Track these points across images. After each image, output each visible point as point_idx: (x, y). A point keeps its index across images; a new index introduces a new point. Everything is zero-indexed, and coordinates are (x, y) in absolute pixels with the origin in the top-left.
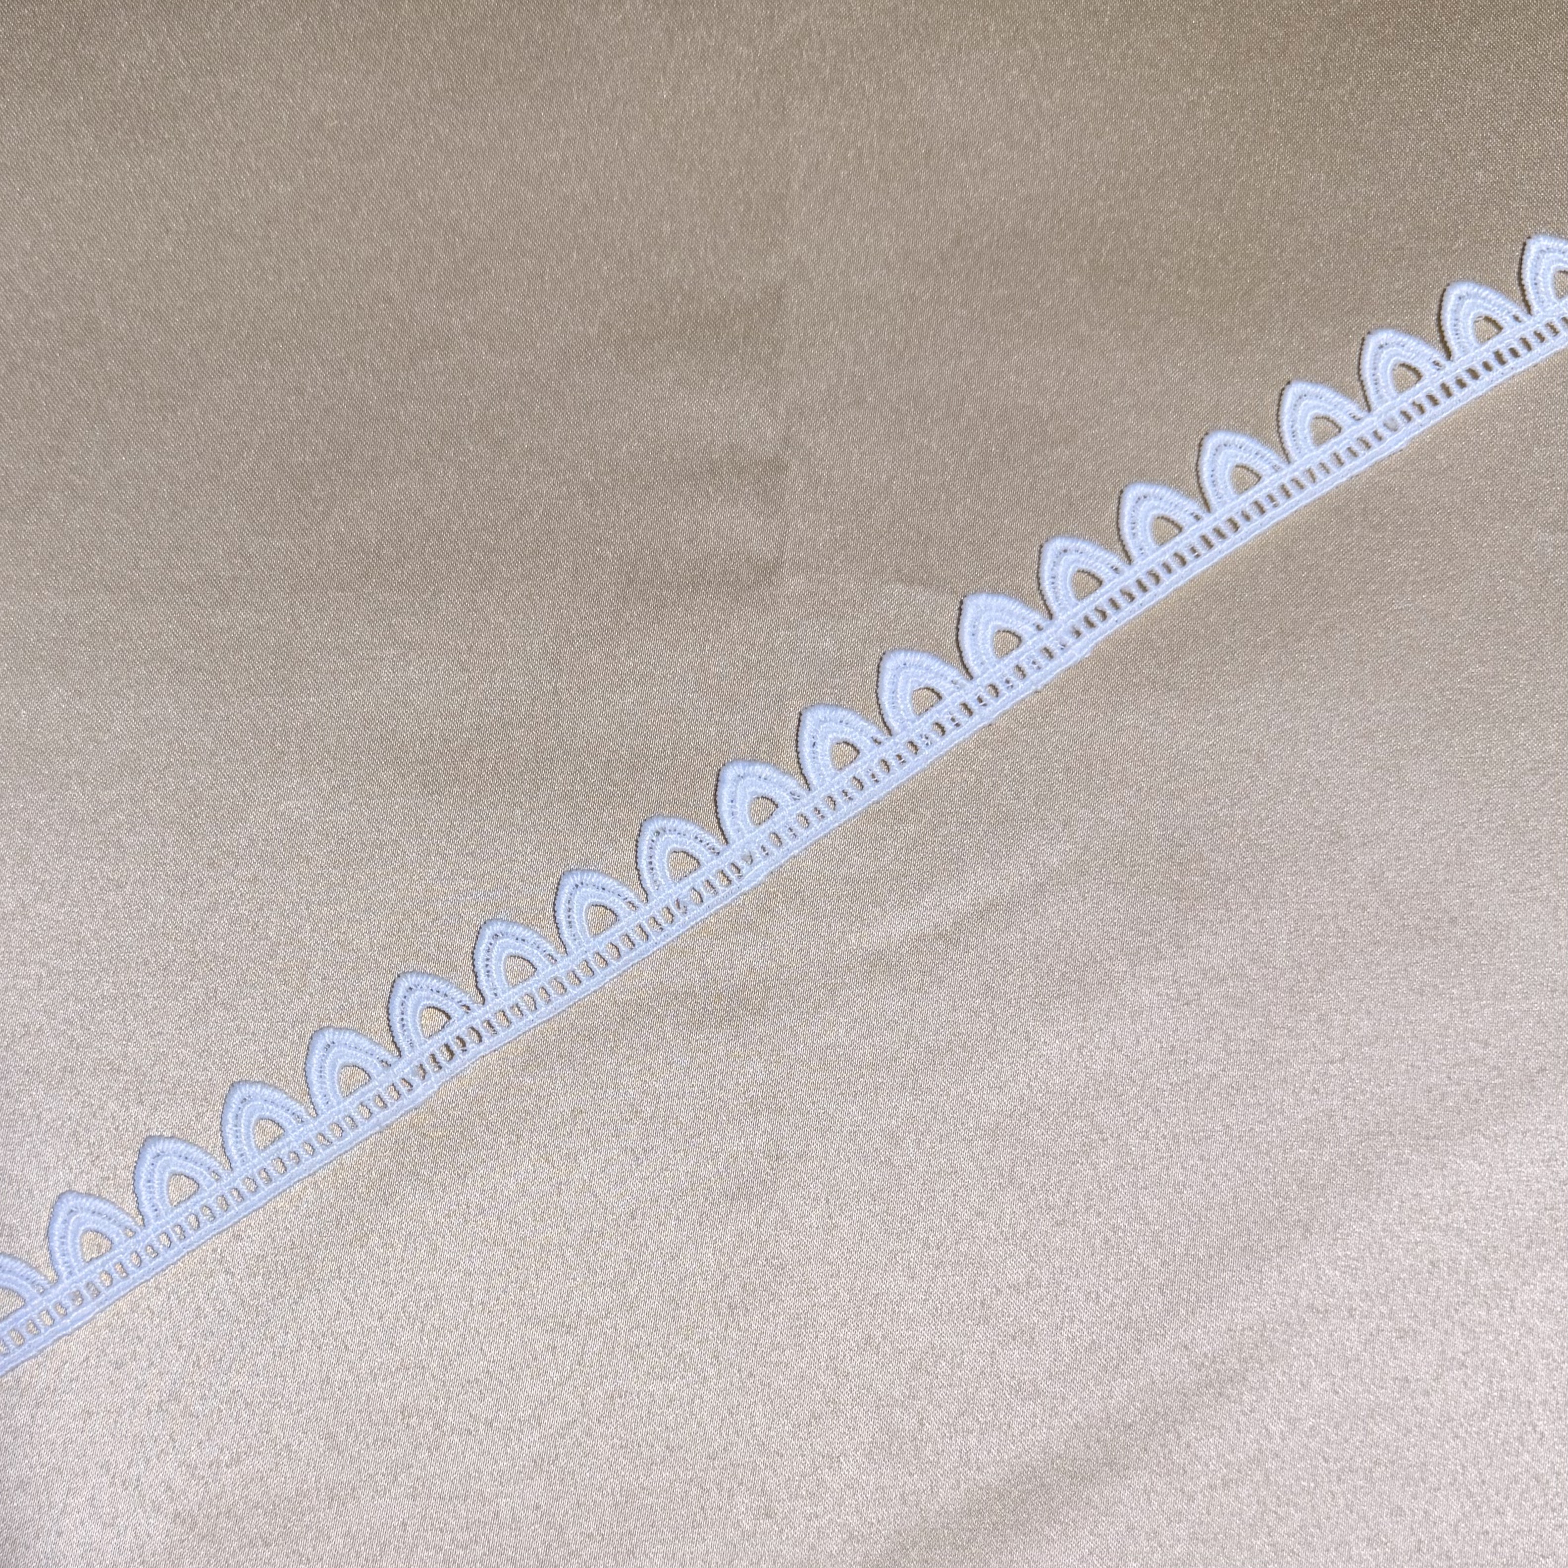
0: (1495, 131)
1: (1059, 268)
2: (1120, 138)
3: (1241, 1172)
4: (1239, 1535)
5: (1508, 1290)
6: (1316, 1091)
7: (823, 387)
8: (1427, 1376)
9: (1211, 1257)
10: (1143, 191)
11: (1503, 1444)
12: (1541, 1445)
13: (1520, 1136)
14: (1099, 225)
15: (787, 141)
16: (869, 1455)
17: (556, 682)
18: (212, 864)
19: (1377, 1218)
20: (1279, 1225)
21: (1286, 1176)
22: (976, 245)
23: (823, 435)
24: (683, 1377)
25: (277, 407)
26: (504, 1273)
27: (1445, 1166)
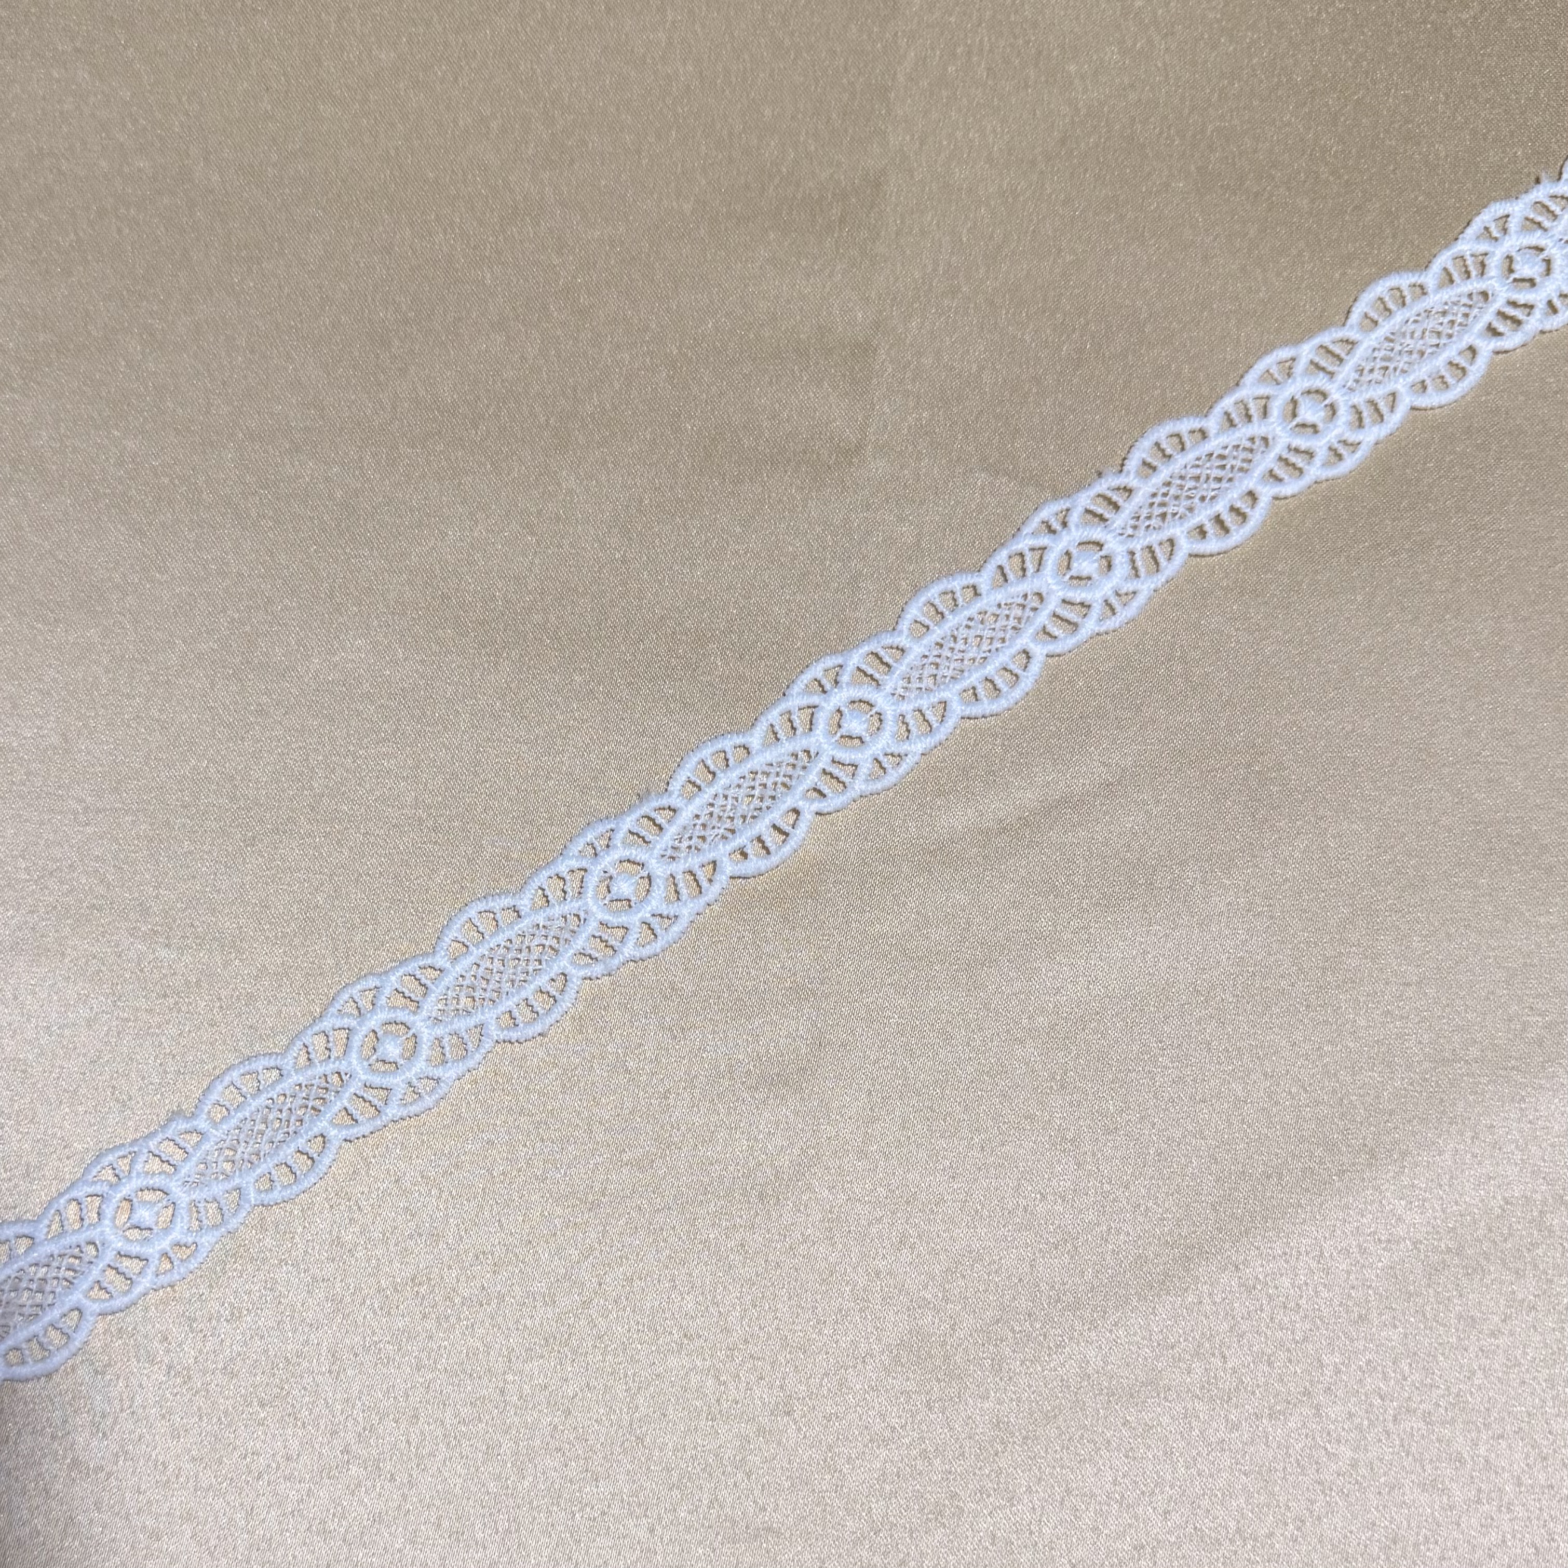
1: (1166, 173)
2: (1235, 49)
3: (1306, 1091)
4: (1285, 1469)
7: (917, 275)
8: (1494, 1317)
9: (1268, 1177)
14: (1209, 133)
15: (896, 34)
16: (897, 1360)
18: (261, 711)
19: (1448, 1147)
21: (1354, 1098)
22: (1082, 146)
23: (914, 322)
25: (362, 265)
26: (528, 1144)
27: (1523, 1099)
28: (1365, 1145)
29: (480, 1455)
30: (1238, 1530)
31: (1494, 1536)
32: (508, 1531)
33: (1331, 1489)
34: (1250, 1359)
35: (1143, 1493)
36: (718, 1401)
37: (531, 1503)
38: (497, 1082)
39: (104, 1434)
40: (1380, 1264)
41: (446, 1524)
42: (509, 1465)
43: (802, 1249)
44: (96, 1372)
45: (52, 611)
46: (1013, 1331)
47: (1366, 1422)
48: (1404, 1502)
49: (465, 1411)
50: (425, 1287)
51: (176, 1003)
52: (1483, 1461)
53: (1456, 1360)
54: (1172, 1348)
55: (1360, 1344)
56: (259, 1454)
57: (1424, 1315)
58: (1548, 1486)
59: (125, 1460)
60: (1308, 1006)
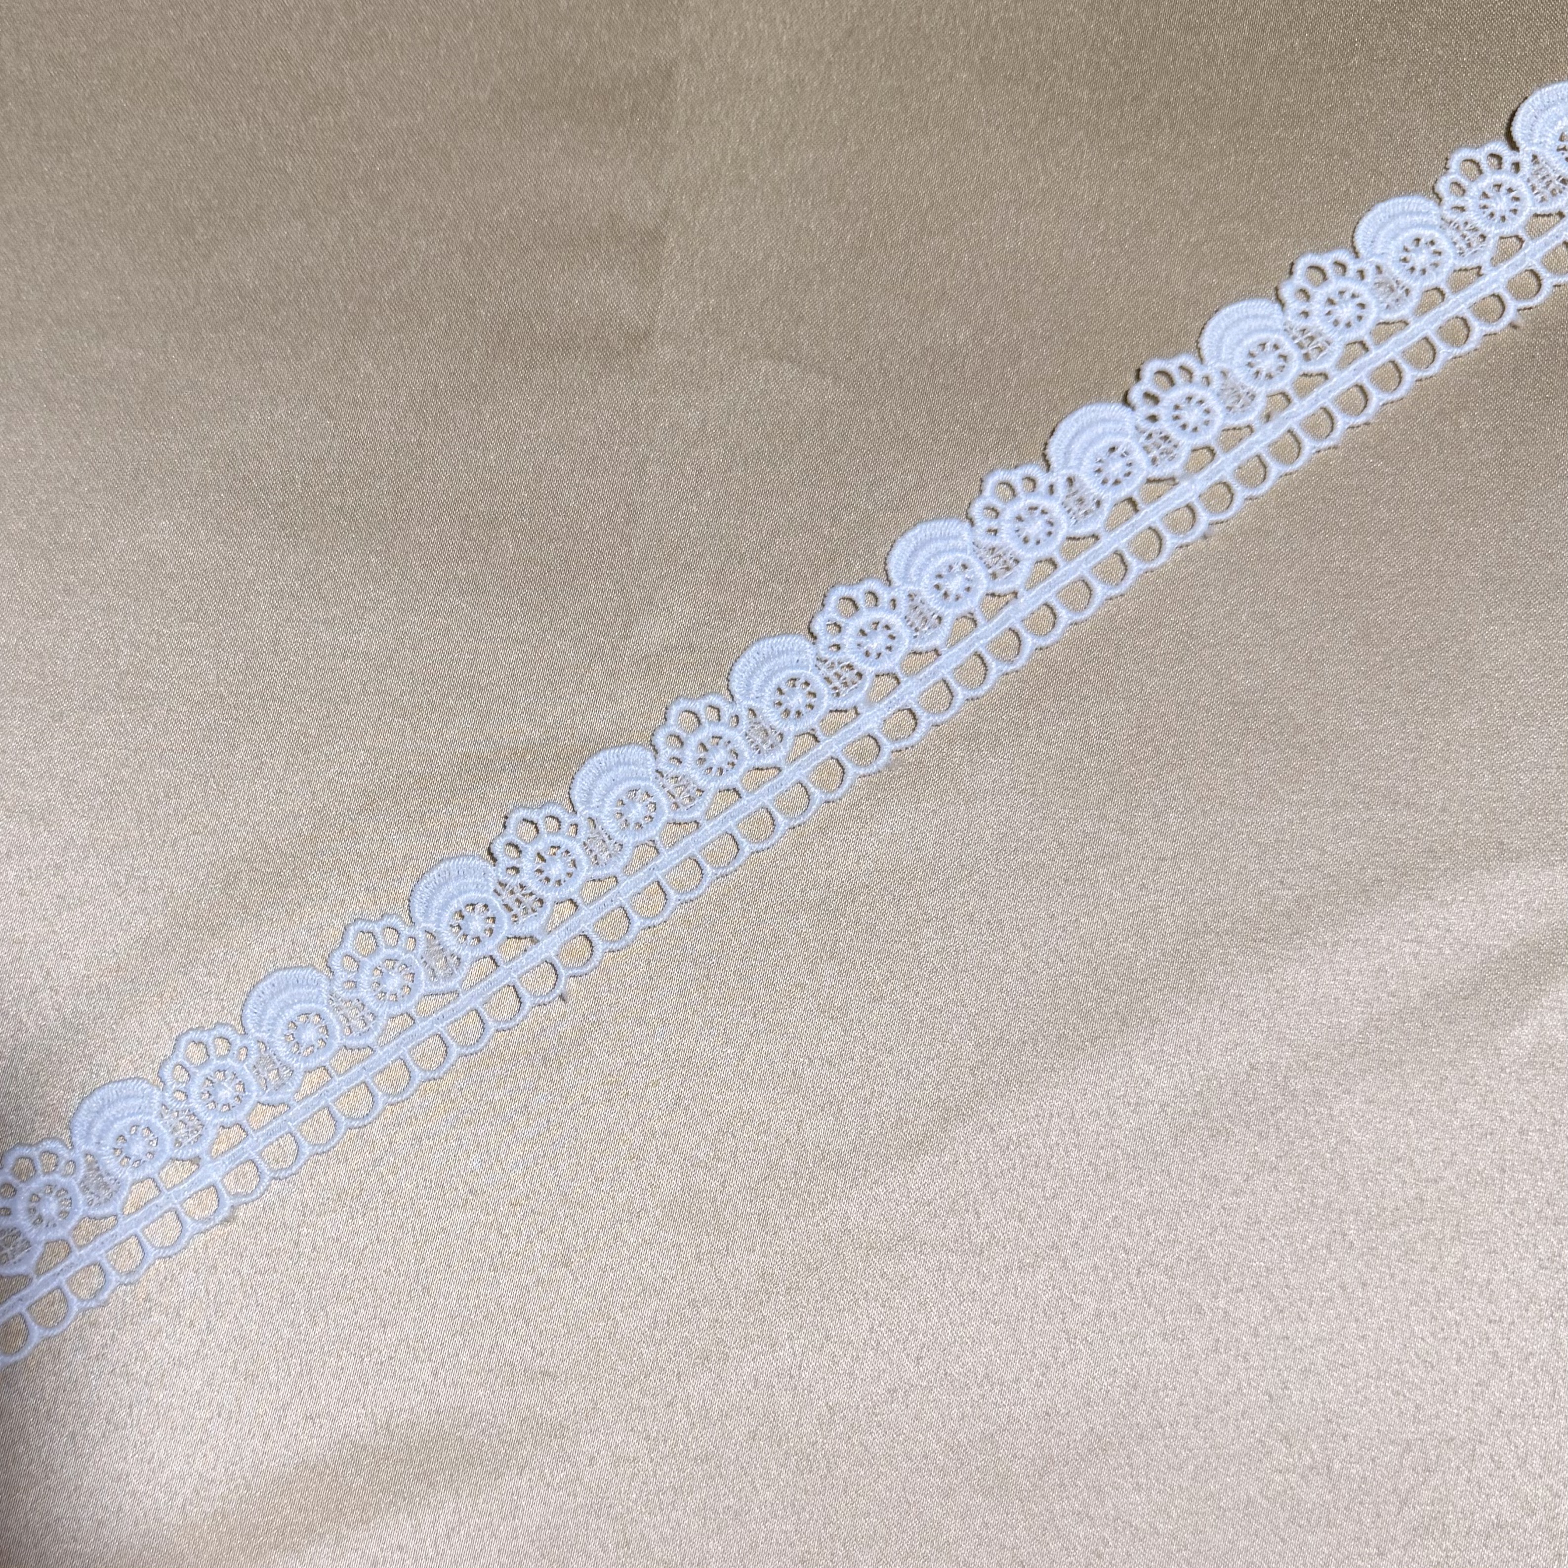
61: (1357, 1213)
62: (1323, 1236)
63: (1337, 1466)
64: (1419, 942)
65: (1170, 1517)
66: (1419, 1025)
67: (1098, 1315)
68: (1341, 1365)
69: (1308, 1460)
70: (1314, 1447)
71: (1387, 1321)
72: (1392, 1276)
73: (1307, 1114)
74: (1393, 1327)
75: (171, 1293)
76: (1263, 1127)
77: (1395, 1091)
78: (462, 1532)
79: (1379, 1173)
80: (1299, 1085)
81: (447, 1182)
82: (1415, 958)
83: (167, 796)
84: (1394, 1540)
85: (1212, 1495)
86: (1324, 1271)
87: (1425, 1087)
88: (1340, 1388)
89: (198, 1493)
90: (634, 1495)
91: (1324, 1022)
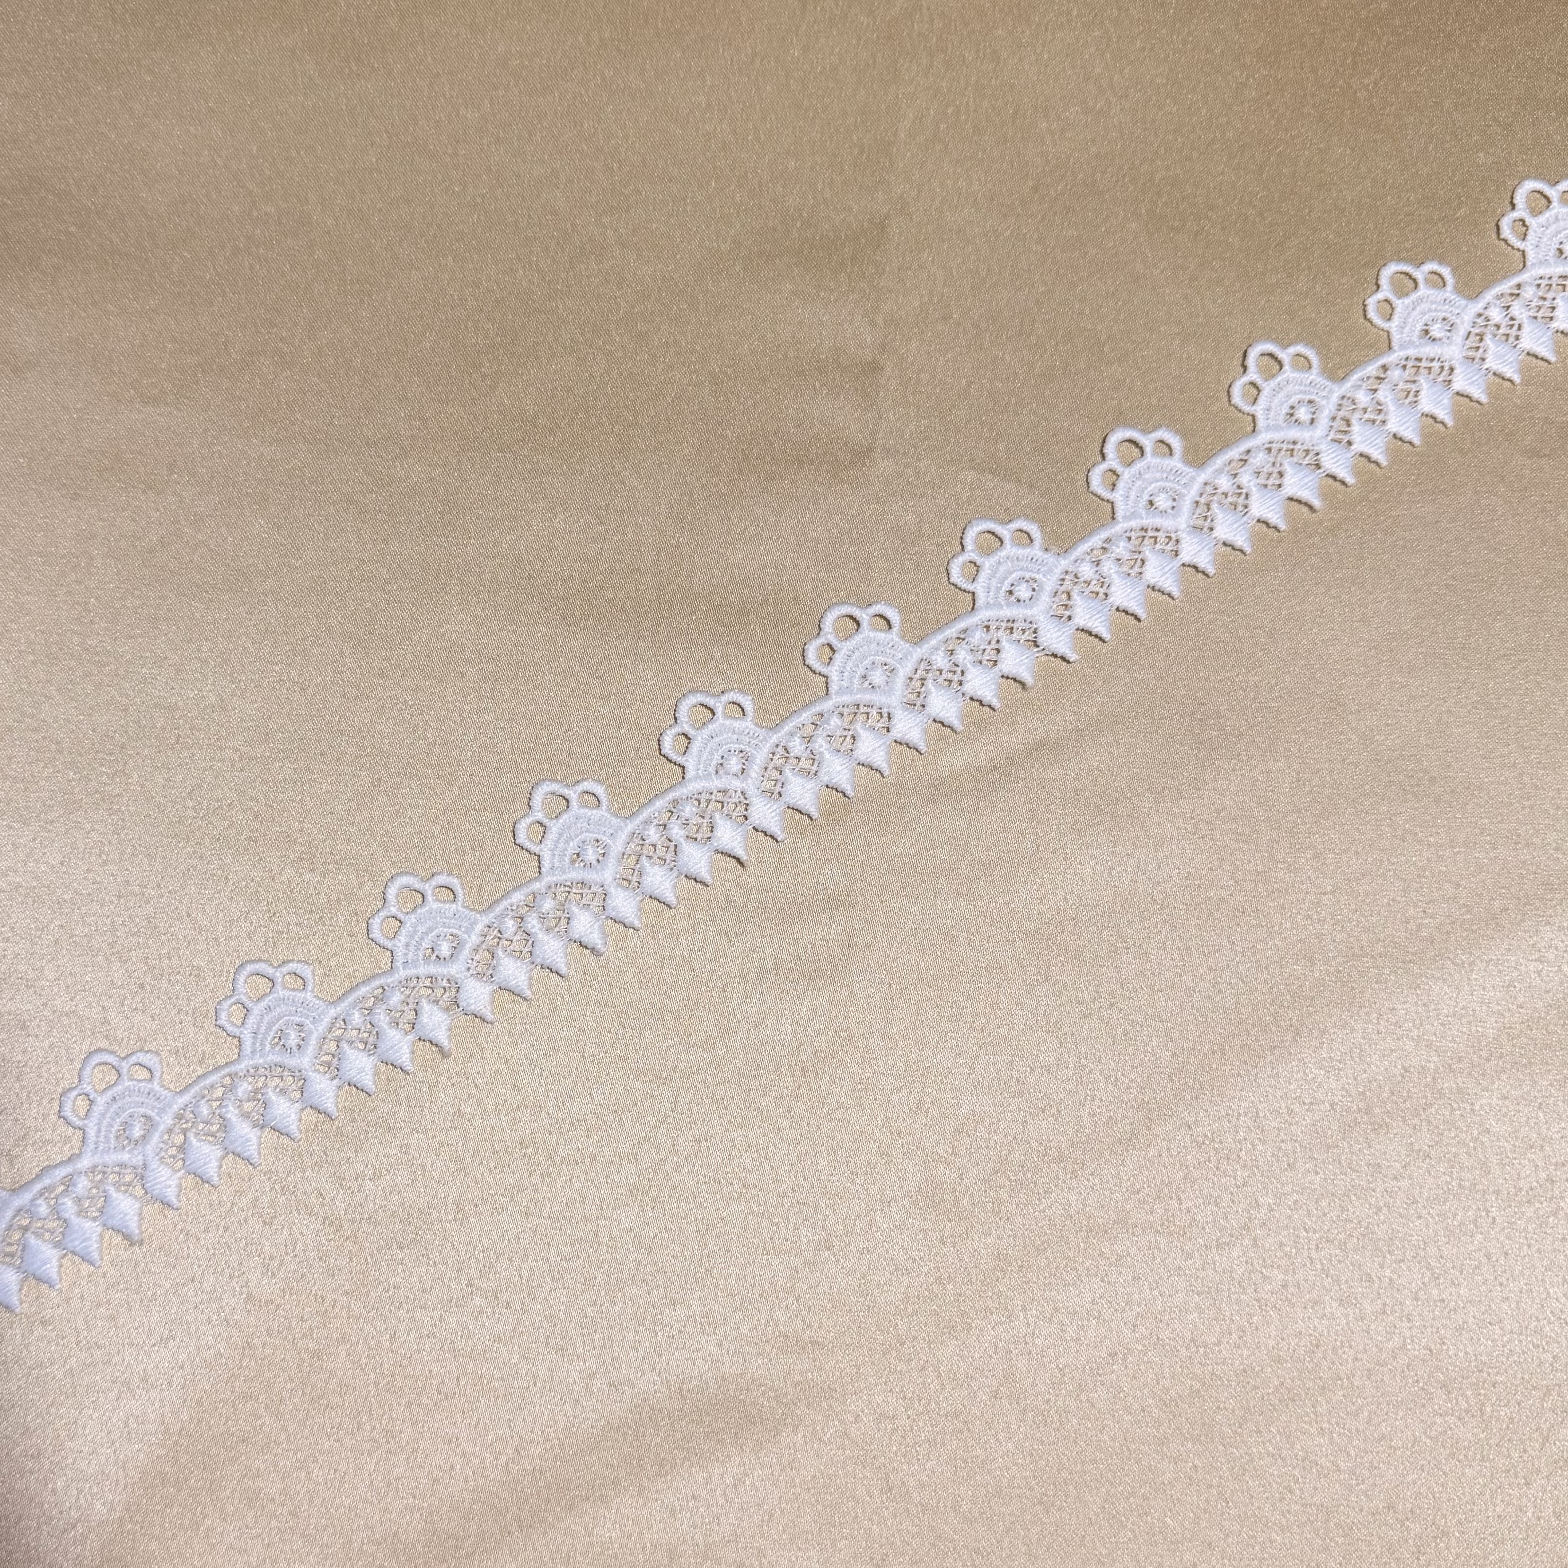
0: (1495, 119)
1: (1121, 215)
2: (1178, 110)
4: (1229, 1289)
5: (1469, 1095)
6: (1309, 917)
7: (916, 304)
8: (1396, 1164)
9: (1214, 1053)
10: (1195, 155)
11: (1459, 1225)
12: (1492, 1228)
13: (1484, 964)
14: (1157, 181)
15: (897, 97)
16: (915, 1204)
17: (679, 537)
18: (382, 675)
19: (1359, 1026)
20: (1274, 1029)
22: (1052, 192)
23: (914, 344)
24: (760, 1127)
25: (456, 297)
27: (1418, 986)
28: (1291, 1025)
29: (579, 1285)
30: (1193, 1340)
31: (1396, 1341)
32: (604, 1346)
33: (1266, 1305)
34: (1201, 1201)
35: (1116, 1310)
36: (772, 1238)
37: (621, 1324)
38: (586, 980)
39: (273, 1274)
40: (1304, 1123)
41: (552, 1342)
42: (603, 1294)
43: (838, 1114)
44: (265, 1223)
45: (207, 592)
46: (1010, 1181)
47: (1294, 1251)
48: (1325, 1315)
49: (566, 1250)
50: (531, 1150)
51: (321, 918)
52: (1387, 1280)
53: (1366, 1200)
54: (1138, 1193)
55: (1288, 1188)
56: (399, 1288)
57: (1340, 1163)
58: (1440, 1301)
59: (291, 1294)
60: (1243, 913)
61: (1497, 1192)
62: (1470, 1213)
63: (1488, 1409)
64: (1541, 962)
65: (1349, 1455)
66: (1545, 1032)
67: (1284, 1286)
68: (1490, 1323)
69: (1464, 1405)
70: (1469, 1393)
71: (1526, 1284)
72: (1529, 1246)
73: (1453, 1110)
74: (1531, 1290)
75: (489, 1279)
76: (1416, 1121)
77: (1526, 1088)
78: (747, 1482)
79: (1515, 1159)
80: (1447, 1084)
81: (723, 1178)
82: (1539, 975)
83: (472, 849)
84: (1538, 1471)
85: (1384, 1437)
86: (1472, 1242)
87: (1551, 1085)
88: (1490, 1342)
89: (519, 1453)
90: (895, 1448)
91: (1465, 1030)
